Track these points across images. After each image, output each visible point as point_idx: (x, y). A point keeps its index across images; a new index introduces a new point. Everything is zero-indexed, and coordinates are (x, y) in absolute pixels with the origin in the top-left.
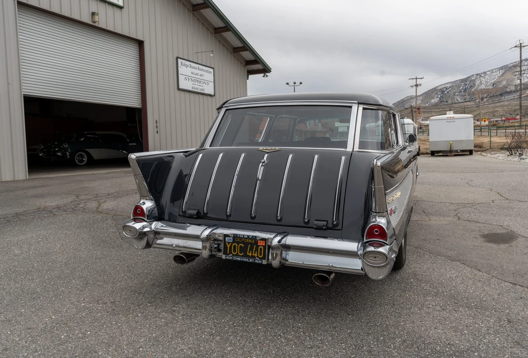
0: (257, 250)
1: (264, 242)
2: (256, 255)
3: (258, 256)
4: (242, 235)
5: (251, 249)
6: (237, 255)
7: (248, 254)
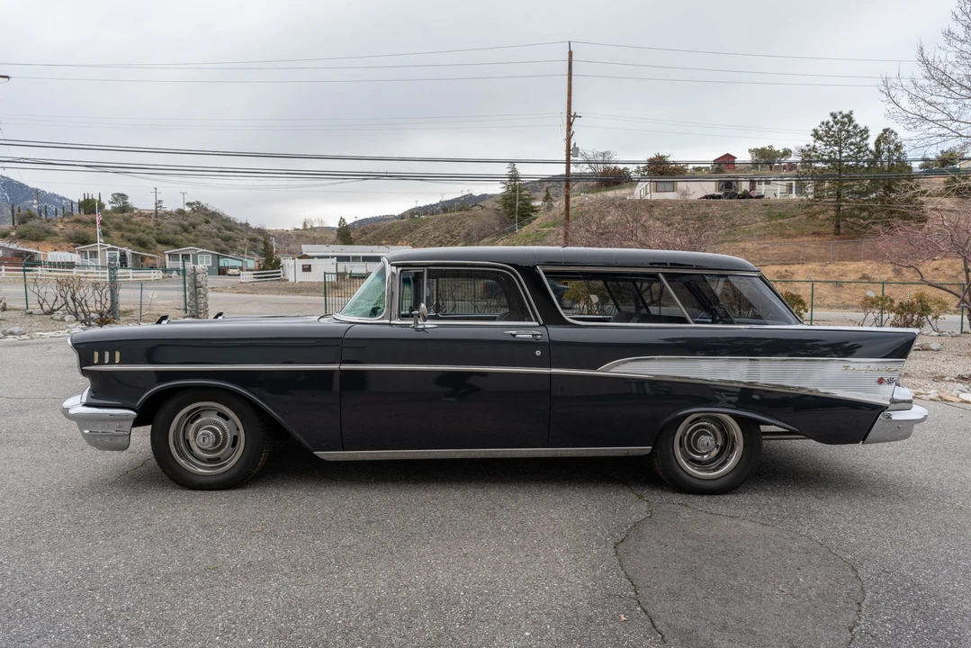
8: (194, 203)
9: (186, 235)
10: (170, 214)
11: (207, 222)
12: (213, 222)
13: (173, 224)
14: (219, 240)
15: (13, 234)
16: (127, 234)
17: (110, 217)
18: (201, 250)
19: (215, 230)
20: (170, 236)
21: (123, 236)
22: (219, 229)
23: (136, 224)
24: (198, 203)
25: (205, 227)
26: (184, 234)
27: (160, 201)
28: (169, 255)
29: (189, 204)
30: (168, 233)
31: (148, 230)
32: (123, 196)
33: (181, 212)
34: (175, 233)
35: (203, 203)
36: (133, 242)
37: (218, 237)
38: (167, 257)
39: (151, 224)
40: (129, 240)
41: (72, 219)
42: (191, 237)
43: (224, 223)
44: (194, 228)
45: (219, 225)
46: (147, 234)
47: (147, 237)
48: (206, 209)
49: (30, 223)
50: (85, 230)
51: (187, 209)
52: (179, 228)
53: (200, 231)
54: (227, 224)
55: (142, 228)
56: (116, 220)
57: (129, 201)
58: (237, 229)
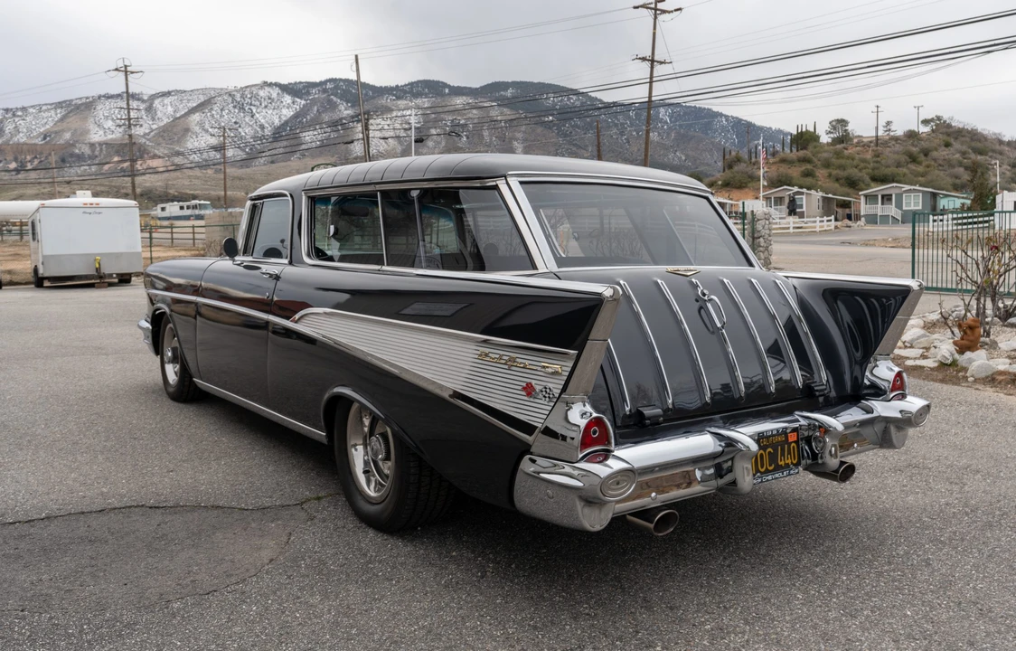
0: (789, 453)
1: (796, 434)
2: (789, 461)
3: (792, 463)
4: (769, 431)
5: (783, 454)
6: (767, 471)
7: (780, 463)
8: (932, 120)
9: (912, 166)
10: (896, 139)
11: (947, 145)
12: (957, 145)
13: (897, 153)
14: (962, 169)
15: (720, 183)
16: (834, 172)
17: (818, 152)
18: (907, 187)
19: (957, 156)
20: (888, 171)
21: (830, 175)
22: (964, 153)
23: (848, 158)
24: (939, 118)
25: (943, 153)
26: (909, 165)
27: (888, 123)
28: (866, 196)
29: (926, 122)
30: (888, 166)
31: (862, 165)
32: (843, 122)
33: (912, 135)
34: (899, 165)
35: (945, 117)
36: (841, 181)
37: (960, 164)
38: (863, 198)
39: (869, 156)
40: (837, 180)
41: (778, 159)
42: (921, 169)
43: (973, 144)
44: (926, 155)
45: (964, 148)
46: (860, 170)
47: (860, 174)
48: (949, 126)
49: (736, 168)
50: (790, 171)
51: (924, 129)
52: (903, 158)
53: (935, 160)
54: (978, 145)
55: (855, 163)
56: (825, 155)
57: (849, 128)
58: (994, 151)
